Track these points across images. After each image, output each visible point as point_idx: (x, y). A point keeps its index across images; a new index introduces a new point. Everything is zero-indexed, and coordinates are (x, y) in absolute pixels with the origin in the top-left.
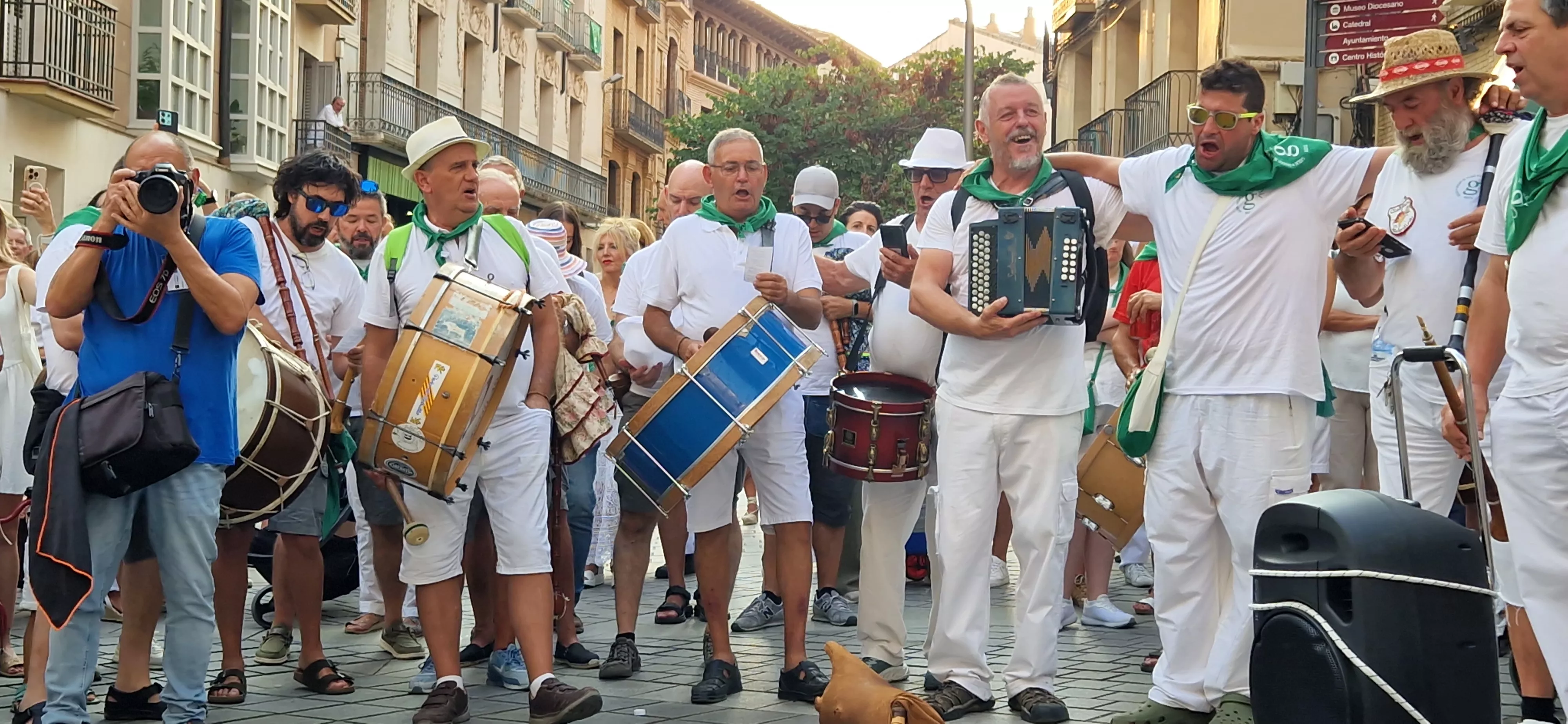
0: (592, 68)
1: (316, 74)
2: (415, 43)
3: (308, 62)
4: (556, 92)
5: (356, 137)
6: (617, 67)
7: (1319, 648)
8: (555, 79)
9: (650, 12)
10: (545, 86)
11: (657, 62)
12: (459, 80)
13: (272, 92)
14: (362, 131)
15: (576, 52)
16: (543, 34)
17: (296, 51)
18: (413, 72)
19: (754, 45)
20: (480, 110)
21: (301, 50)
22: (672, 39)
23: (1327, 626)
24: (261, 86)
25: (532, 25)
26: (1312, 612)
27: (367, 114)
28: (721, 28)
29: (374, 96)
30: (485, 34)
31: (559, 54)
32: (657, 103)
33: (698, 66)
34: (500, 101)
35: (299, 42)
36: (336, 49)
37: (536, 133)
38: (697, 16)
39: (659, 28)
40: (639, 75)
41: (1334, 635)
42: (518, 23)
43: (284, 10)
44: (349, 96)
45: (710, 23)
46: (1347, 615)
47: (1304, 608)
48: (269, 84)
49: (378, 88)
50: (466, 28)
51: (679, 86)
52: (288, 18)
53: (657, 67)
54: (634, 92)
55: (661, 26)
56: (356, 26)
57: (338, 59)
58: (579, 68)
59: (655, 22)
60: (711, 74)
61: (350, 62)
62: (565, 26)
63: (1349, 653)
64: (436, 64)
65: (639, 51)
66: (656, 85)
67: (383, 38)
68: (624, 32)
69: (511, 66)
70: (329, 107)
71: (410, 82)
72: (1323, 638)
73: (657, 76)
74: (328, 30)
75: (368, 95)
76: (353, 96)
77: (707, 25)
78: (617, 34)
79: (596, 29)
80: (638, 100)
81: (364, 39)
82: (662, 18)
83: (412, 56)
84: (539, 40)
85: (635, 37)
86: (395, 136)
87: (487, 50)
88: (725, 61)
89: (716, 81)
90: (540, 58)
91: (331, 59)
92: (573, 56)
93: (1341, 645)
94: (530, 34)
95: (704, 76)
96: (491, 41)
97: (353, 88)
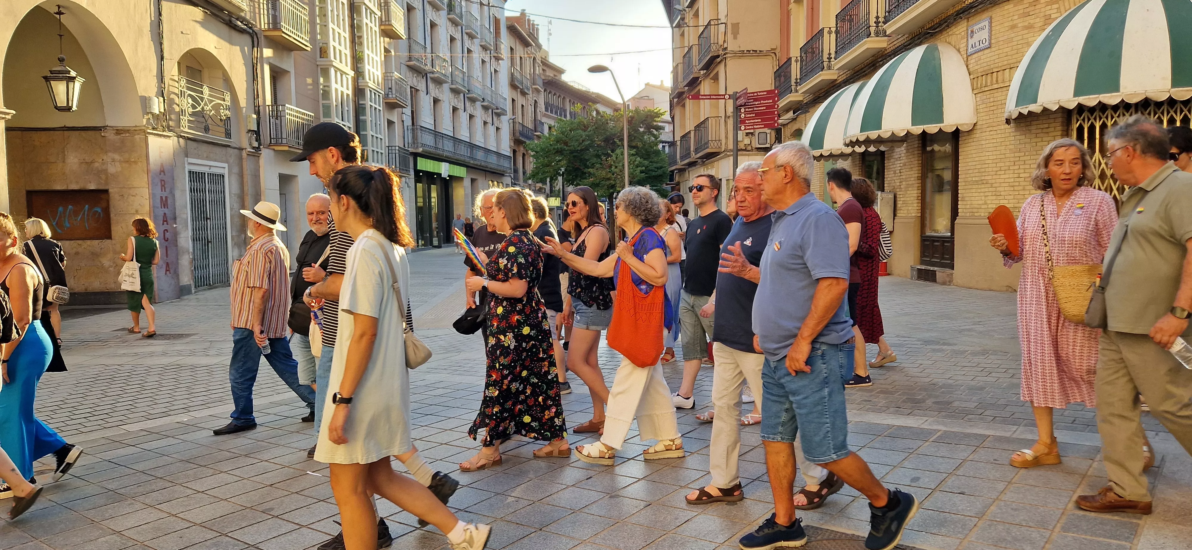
0: (504, 115)
2: (433, 112)
3: (390, 123)
4: (490, 125)
5: (411, 150)
6: (514, 114)
8: (489, 120)
9: (526, 91)
10: (485, 123)
11: (530, 110)
12: (451, 125)
14: (414, 148)
15: (497, 109)
16: (484, 104)
18: (433, 123)
19: (568, 100)
20: (460, 136)
21: (387, 119)
22: (535, 100)
25: (478, 100)
27: (416, 142)
28: (554, 94)
29: (419, 135)
30: (460, 106)
31: (490, 111)
32: (531, 126)
33: (546, 110)
34: (468, 131)
35: (386, 117)
36: (401, 117)
37: (483, 142)
38: (545, 90)
39: (529, 96)
40: (523, 115)
42: (473, 101)
43: (379, 106)
44: (408, 135)
45: (550, 92)
48: (375, 135)
49: (420, 131)
50: (453, 104)
51: (539, 118)
52: (381, 109)
53: (530, 112)
54: (521, 122)
55: (531, 96)
56: (409, 108)
57: (402, 121)
58: (498, 115)
59: (528, 94)
60: (552, 112)
61: (408, 121)
62: (491, 100)
64: (442, 120)
65: (523, 106)
66: (530, 119)
67: (420, 112)
68: (515, 99)
69: (471, 117)
71: (432, 128)
73: (530, 115)
74: (397, 111)
75: (416, 134)
76: (410, 134)
77: (549, 94)
78: (513, 100)
79: (504, 99)
80: (523, 126)
81: (412, 113)
82: (530, 92)
83: (432, 118)
84: (482, 106)
85: (520, 100)
87: (461, 112)
88: (557, 107)
89: (554, 115)
90: (483, 112)
91: (400, 121)
92: (495, 111)
94: (478, 104)
95: (549, 113)
96: (463, 108)
97: (409, 132)
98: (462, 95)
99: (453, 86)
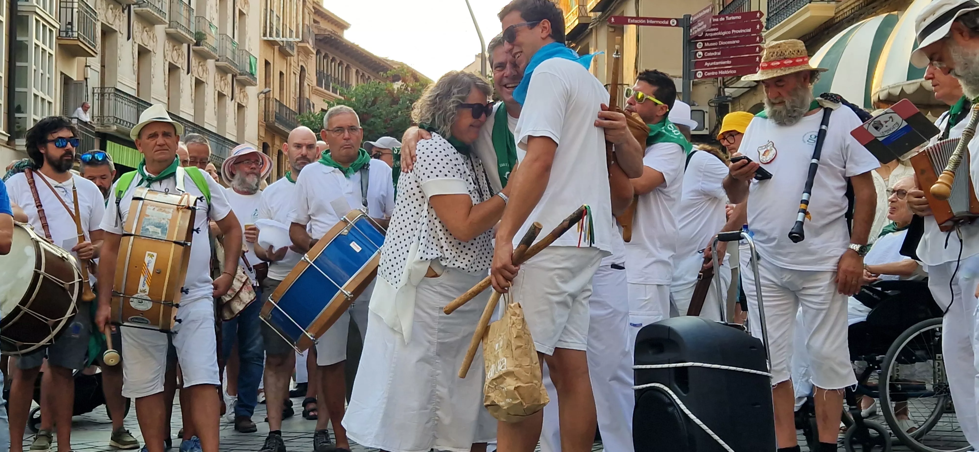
0: (251, 84)
1: (72, 88)
2: (136, 69)
3: (66, 80)
4: (228, 99)
5: (98, 128)
6: (267, 83)
7: (670, 409)
8: (227, 91)
9: (288, 49)
10: (221, 95)
11: (293, 81)
12: (165, 92)
13: (43, 99)
14: (102, 125)
15: (241, 74)
16: (219, 63)
17: (59, 74)
18: (135, 87)
19: (354, 70)
20: (179, 111)
21: (62, 73)
22: (302, 66)
23: (675, 396)
24: (36, 96)
25: (212, 57)
26: (666, 389)
27: (106, 114)
28: (333, 60)
29: (110, 103)
30: (182, 63)
31: (230, 76)
32: (293, 106)
33: (319, 83)
34: (192, 105)
35: (61, 68)
36: (85, 73)
37: (215, 125)
38: (318, 52)
39: (293, 60)
40: (281, 88)
41: (679, 402)
42: (203, 57)
43: (50, 47)
44: (94, 103)
45: (326, 56)
46: (686, 390)
47: (662, 386)
48: (41, 94)
49: (112, 97)
50: (169, 59)
51: (307, 95)
52: (53, 53)
53: (293, 84)
54: (278, 99)
55: (295, 58)
56: (98, 58)
57: (86, 79)
58: (243, 84)
59: (291, 55)
60: (327, 88)
61: (94, 80)
62: (234, 59)
63: (687, 412)
64: (150, 82)
65: (281, 74)
66: (292, 95)
67: (115, 66)
68: (271, 62)
69: (199, 83)
70: (80, 109)
71: (134, 93)
72: (672, 403)
73: (293, 89)
74: (80, 60)
75: (106, 101)
76: (96, 102)
77: (324, 57)
78: (267, 63)
79: (253, 60)
80: (281, 105)
81: (103, 66)
82: (295, 53)
83: (135, 77)
84: (217, 67)
85: (278, 65)
86: (124, 127)
87: (183, 73)
88: (336, 80)
89: (330, 93)
90: (218, 78)
91: (82, 79)
92: (239, 77)
93: (683, 407)
94: (211, 63)
95: (323, 89)
96: (186, 68)
97: (96, 97)
98: (185, 46)
99: (172, 30)
